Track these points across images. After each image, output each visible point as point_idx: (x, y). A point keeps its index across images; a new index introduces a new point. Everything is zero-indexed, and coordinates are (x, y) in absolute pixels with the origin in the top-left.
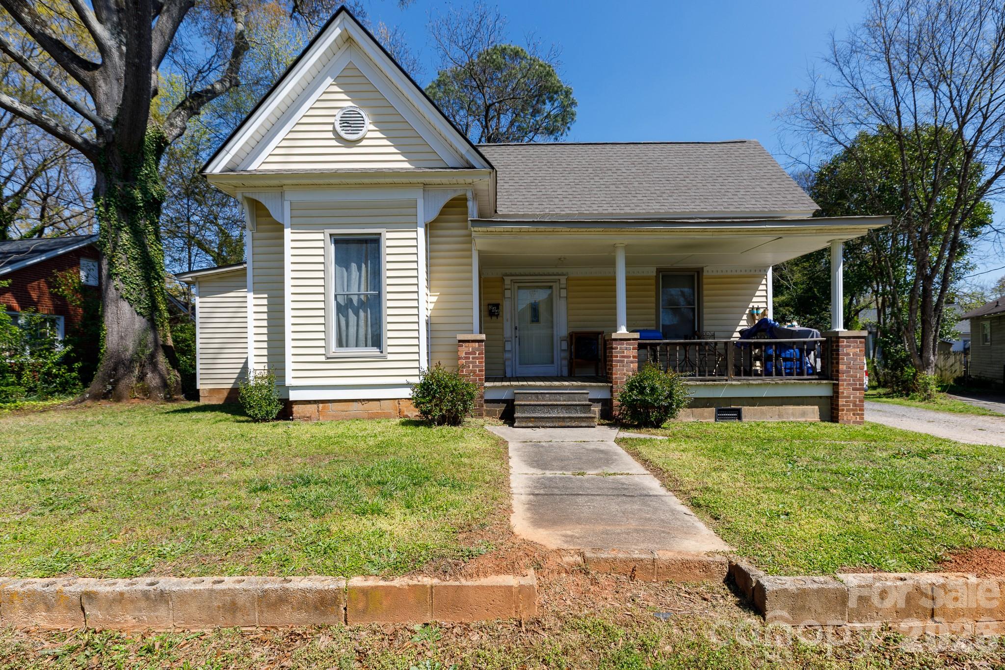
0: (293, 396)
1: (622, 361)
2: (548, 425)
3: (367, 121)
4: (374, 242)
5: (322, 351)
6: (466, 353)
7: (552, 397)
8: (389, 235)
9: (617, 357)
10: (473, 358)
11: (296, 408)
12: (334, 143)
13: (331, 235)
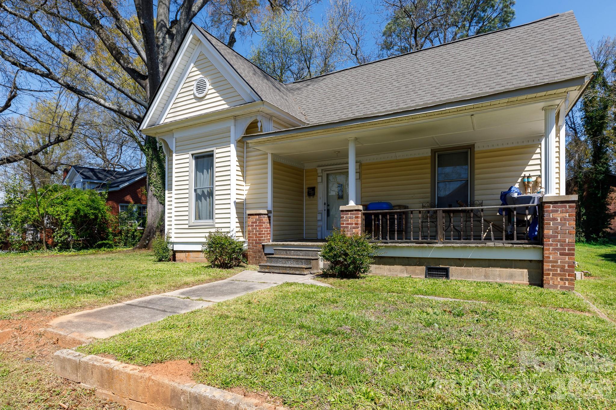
0: (177, 248)
1: (347, 227)
2: (276, 271)
3: (208, 83)
4: (210, 155)
5: (187, 222)
6: (252, 223)
7: (296, 253)
8: (217, 151)
9: (343, 224)
10: (256, 226)
11: (178, 255)
12: (194, 101)
13: (192, 155)
